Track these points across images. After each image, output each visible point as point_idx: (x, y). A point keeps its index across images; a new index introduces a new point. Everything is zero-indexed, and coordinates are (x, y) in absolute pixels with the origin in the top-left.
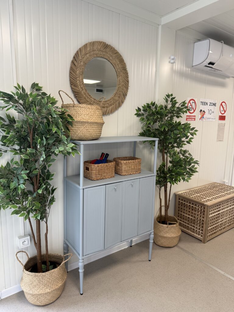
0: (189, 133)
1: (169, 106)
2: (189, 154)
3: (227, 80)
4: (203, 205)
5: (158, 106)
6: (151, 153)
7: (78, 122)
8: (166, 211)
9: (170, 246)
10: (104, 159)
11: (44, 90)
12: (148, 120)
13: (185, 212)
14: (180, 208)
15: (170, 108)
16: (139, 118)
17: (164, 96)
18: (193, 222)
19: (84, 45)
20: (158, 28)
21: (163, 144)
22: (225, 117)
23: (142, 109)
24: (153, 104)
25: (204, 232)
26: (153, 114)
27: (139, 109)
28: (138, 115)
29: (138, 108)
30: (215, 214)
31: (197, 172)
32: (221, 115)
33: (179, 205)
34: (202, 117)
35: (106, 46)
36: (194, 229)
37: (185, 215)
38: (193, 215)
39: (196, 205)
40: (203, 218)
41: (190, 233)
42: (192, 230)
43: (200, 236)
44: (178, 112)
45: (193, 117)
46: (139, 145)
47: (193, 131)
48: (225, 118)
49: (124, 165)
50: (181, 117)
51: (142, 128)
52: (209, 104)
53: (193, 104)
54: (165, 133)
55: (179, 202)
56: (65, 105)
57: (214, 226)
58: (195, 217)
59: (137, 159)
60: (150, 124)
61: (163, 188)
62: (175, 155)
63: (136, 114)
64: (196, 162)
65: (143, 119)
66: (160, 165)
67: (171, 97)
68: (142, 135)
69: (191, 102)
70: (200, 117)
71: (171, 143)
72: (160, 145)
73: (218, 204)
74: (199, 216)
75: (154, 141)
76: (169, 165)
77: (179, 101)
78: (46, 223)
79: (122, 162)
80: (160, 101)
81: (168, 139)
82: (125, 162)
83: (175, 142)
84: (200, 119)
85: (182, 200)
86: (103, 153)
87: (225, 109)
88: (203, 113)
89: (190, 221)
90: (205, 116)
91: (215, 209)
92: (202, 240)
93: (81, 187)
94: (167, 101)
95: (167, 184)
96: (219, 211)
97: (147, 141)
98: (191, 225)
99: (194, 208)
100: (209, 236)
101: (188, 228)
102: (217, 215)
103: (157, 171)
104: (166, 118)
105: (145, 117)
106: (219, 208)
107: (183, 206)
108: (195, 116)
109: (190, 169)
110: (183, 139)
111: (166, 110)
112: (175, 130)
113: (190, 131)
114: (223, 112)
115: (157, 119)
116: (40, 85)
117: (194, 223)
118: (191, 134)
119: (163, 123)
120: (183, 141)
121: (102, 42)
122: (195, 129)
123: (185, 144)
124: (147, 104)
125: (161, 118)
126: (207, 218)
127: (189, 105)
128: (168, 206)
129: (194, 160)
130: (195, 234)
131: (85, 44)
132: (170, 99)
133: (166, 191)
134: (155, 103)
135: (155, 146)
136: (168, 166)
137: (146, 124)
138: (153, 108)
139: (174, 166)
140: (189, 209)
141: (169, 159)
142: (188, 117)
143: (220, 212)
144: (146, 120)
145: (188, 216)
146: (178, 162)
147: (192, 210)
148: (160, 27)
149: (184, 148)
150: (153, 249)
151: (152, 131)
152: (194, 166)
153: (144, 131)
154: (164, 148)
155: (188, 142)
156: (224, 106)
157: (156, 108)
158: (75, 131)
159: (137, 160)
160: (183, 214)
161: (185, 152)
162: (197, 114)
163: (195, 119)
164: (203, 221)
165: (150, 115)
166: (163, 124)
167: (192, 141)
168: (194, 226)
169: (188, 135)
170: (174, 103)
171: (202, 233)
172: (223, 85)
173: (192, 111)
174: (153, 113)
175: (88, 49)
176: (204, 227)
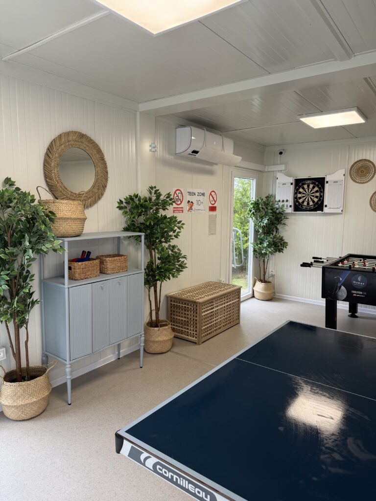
0: (176, 226)
1: (154, 198)
2: (178, 249)
3: (215, 167)
4: (195, 303)
5: (142, 198)
6: (137, 250)
7: (59, 219)
8: (157, 313)
9: (163, 352)
10: (85, 257)
11: (17, 185)
12: (132, 214)
13: (178, 314)
14: (173, 311)
15: (154, 200)
16: (121, 212)
17: (147, 188)
18: (186, 323)
19: (59, 136)
20: (136, 114)
21: (150, 239)
22: (215, 207)
23: (124, 201)
24: (137, 196)
25: (197, 333)
26: (137, 207)
27: (121, 202)
28: (120, 208)
29: (120, 200)
30: (209, 312)
31: (186, 267)
32: (211, 205)
33: (171, 307)
34: (191, 208)
35: (82, 136)
36: (188, 332)
37: (178, 318)
38: (186, 316)
39: (188, 304)
40: (196, 317)
41: (184, 337)
42: (186, 333)
43: (194, 339)
44: (164, 205)
45: (181, 209)
46: (124, 241)
47: (180, 225)
48: (216, 209)
49: (110, 263)
50: (168, 209)
51: (126, 222)
52: (197, 194)
53: (180, 194)
54: (150, 227)
55: (171, 304)
56: (42, 200)
57: (208, 326)
58: (188, 318)
59: (122, 255)
60: (134, 217)
61: (152, 288)
62: (163, 251)
63: (118, 207)
64: (184, 257)
65: (126, 213)
66: (148, 262)
67: (154, 189)
68: (126, 229)
69: (177, 192)
70: (188, 209)
71: (157, 238)
72: (146, 240)
73: (211, 301)
74: (192, 316)
75: (140, 236)
76: (158, 262)
77: (164, 193)
78: (27, 328)
79: (107, 259)
80: (143, 193)
81: (154, 234)
82: (110, 259)
83: (162, 237)
84: (188, 211)
85: (174, 301)
86: (84, 252)
87: (215, 199)
88: (191, 204)
89: (184, 324)
90: (193, 208)
91: (208, 307)
92: (197, 342)
93: (66, 286)
94: (151, 193)
95: (156, 284)
96: (212, 309)
97: (132, 236)
98: (185, 328)
99: (187, 308)
100: (204, 336)
101: (182, 332)
102: (210, 313)
103: (145, 269)
104: (152, 210)
105: (128, 210)
106: (212, 305)
107: (176, 308)
108: (182, 208)
109: (180, 265)
110: (171, 233)
111: (150, 203)
112: (161, 223)
113: (178, 225)
114: (213, 203)
115: (142, 212)
116: (12, 180)
117: (188, 325)
118: (178, 228)
119: (148, 216)
120: (171, 236)
121: (77, 132)
122: (182, 222)
123: (173, 239)
124: (130, 196)
125: (145, 211)
126: (200, 316)
127: (176, 195)
128: (159, 308)
129: (182, 255)
130: (190, 337)
131: (59, 134)
132: (154, 191)
133: (155, 291)
134: (138, 195)
135: (141, 241)
136: (157, 264)
137: (130, 218)
138: (136, 200)
139: (162, 263)
140: (182, 310)
141: (157, 256)
142: (175, 209)
143: (214, 309)
144: (129, 213)
145: (181, 318)
146: (166, 258)
147: (185, 310)
148: (138, 113)
149: (173, 242)
150: (144, 357)
151: (136, 225)
152: (183, 261)
153: (128, 225)
154: (151, 244)
155: (176, 237)
156: (214, 196)
157: (139, 200)
158: (57, 228)
159: (123, 257)
160: (176, 317)
161: (174, 247)
162: (184, 205)
163: (183, 211)
164: (196, 320)
165: (134, 208)
166: (149, 218)
167: (179, 236)
168: (188, 329)
169: (175, 229)
170: (158, 196)
171: (196, 334)
172: (211, 173)
173: (179, 202)
174: (136, 205)
175: (63, 140)
176: (198, 327)
